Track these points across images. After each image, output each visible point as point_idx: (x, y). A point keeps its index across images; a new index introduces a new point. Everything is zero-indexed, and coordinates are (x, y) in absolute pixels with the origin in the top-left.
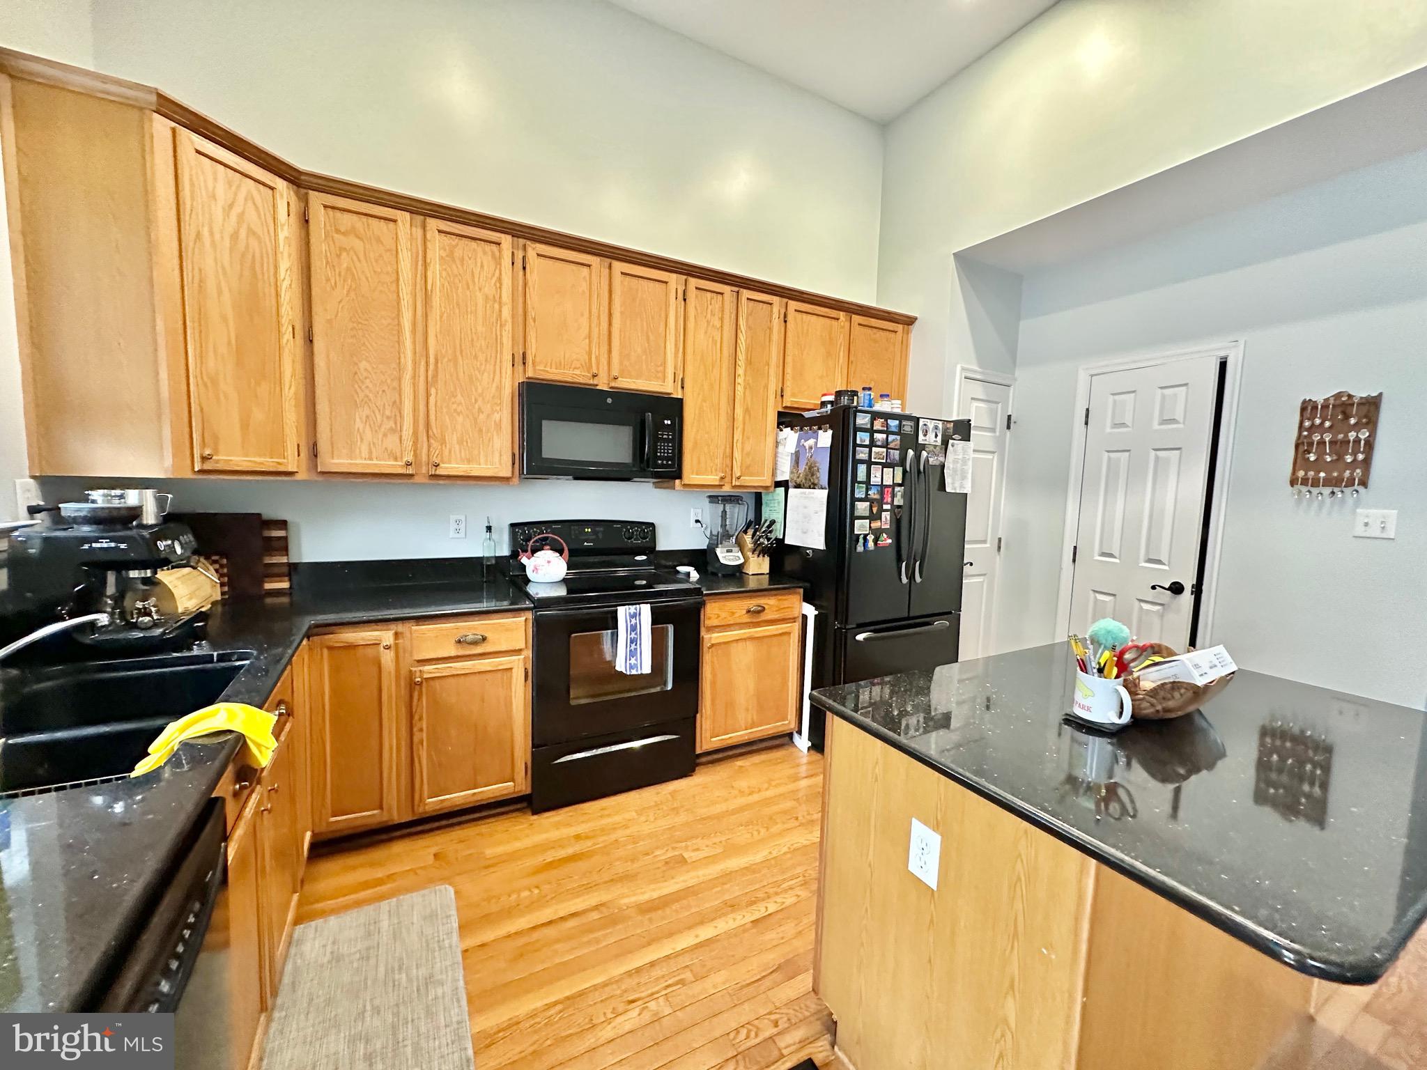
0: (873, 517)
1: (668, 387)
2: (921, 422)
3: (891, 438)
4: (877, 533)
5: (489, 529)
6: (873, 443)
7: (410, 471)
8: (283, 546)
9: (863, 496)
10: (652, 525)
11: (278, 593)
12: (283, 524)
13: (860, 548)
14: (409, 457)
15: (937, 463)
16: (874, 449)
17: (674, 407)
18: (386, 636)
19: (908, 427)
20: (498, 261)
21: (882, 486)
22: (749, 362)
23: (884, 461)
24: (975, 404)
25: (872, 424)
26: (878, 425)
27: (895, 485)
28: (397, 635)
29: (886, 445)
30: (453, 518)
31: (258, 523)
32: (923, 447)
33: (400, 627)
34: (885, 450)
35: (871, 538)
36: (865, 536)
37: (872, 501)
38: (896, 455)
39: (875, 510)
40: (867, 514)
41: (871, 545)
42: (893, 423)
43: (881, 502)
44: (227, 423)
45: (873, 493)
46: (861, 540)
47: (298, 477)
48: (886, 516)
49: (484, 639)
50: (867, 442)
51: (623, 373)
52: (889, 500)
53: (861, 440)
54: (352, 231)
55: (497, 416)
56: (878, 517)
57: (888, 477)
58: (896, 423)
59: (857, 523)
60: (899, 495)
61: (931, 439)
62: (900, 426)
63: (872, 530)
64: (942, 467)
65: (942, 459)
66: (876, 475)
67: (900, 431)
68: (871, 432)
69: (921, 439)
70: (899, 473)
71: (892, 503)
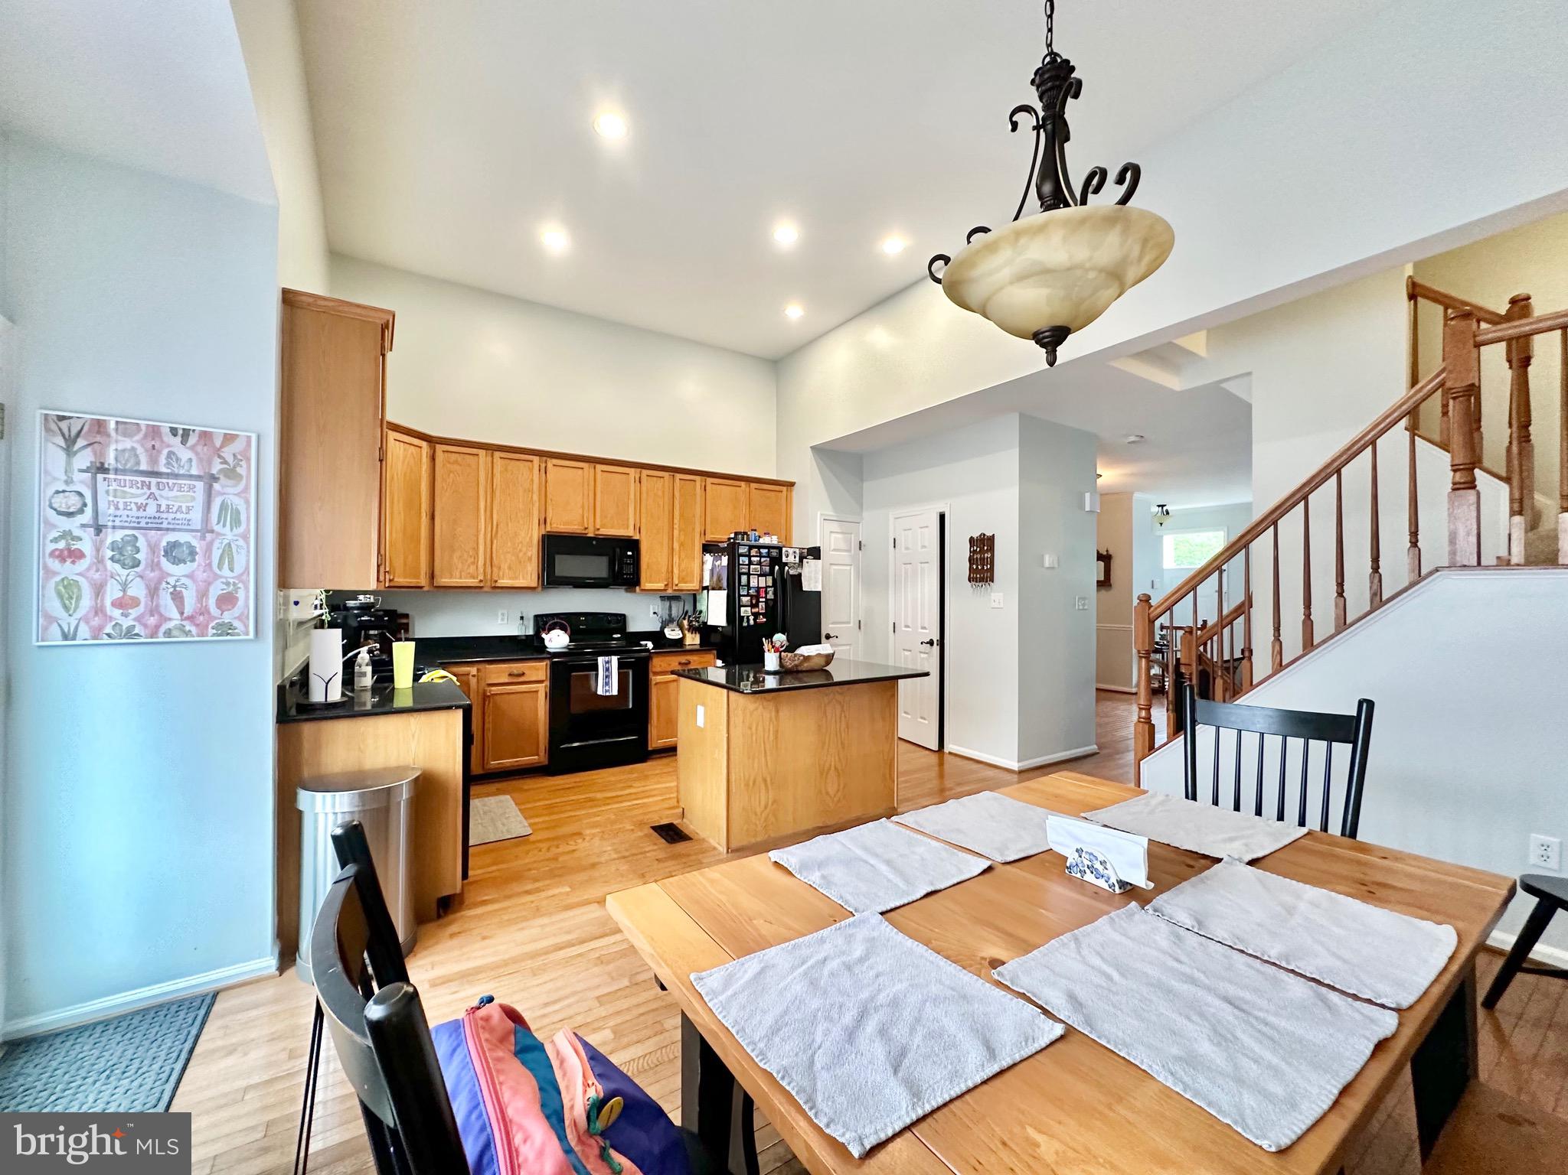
0: (752, 606)
1: (629, 532)
2: (784, 550)
3: (763, 559)
4: (756, 615)
5: (522, 618)
6: (750, 563)
7: (482, 585)
8: (408, 628)
9: (746, 594)
10: (624, 615)
12: (407, 616)
13: (745, 624)
14: (481, 577)
15: (796, 573)
16: (752, 566)
17: (634, 545)
18: (473, 670)
19: (774, 553)
20: (531, 470)
21: (758, 588)
22: (682, 515)
23: (759, 573)
24: (833, 535)
25: (750, 553)
26: (754, 552)
27: (767, 587)
28: (478, 670)
29: (760, 563)
30: (501, 612)
31: (400, 615)
32: (786, 564)
33: (481, 666)
34: (759, 566)
35: (752, 618)
36: (748, 617)
37: (752, 596)
38: (767, 569)
39: (754, 602)
40: (749, 604)
41: (752, 622)
42: (764, 551)
43: (758, 597)
44: (399, 565)
45: (752, 592)
46: (745, 620)
47: (425, 589)
48: (762, 605)
49: (523, 674)
50: (747, 563)
51: (603, 526)
52: (764, 595)
53: (744, 561)
54: (456, 462)
55: (529, 554)
56: (756, 605)
57: (762, 582)
58: (766, 550)
59: (742, 609)
60: (771, 593)
61: (791, 559)
62: (769, 553)
63: (753, 614)
64: (800, 575)
65: (799, 570)
66: (754, 582)
67: (768, 555)
68: (749, 556)
69: (784, 560)
70: (770, 579)
71: (766, 597)
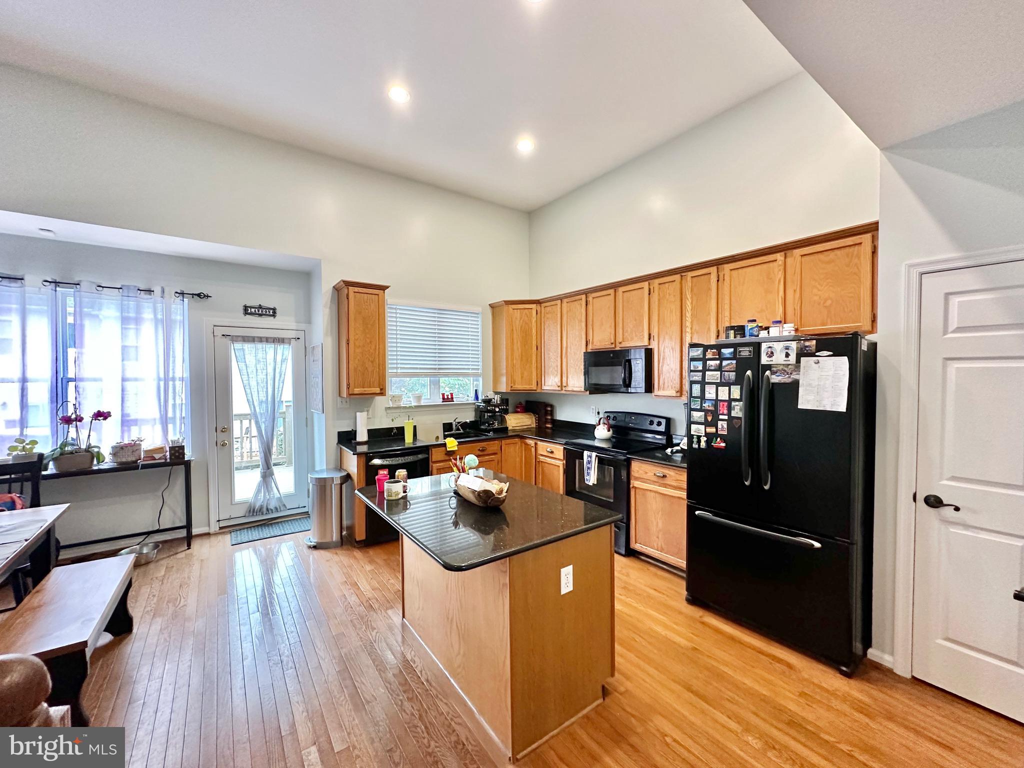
0: (706, 424)
2: (764, 346)
3: (725, 363)
4: (710, 437)
6: (705, 369)
7: (560, 389)
8: (552, 413)
9: (699, 407)
11: (548, 428)
12: (555, 408)
13: (696, 446)
14: (559, 384)
15: (789, 380)
16: (707, 373)
18: (532, 443)
19: (745, 352)
21: (716, 401)
23: (719, 381)
25: (704, 355)
26: (709, 354)
27: (730, 400)
28: (536, 444)
29: (719, 368)
30: (592, 407)
31: (547, 405)
32: (768, 367)
33: (536, 441)
34: (719, 373)
35: (703, 439)
36: (699, 437)
37: (706, 412)
38: (732, 376)
39: (710, 419)
40: (703, 420)
41: (703, 445)
42: (727, 352)
43: (715, 414)
44: (518, 378)
45: (706, 405)
46: (695, 440)
48: (723, 426)
49: (553, 452)
50: (700, 368)
52: (726, 412)
53: (694, 367)
54: (549, 312)
56: (715, 424)
57: (723, 393)
58: (732, 350)
59: (693, 427)
60: (737, 409)
61: (779, 358)
62: (735, 352)
63: (707, 435)
64: (795, 384)
65: (794, 376)
66: (710, 392)
67: (734, 356)
68: (704, 360)
69: (764, 360)
70: (736, 392)
71: (729, 414)
